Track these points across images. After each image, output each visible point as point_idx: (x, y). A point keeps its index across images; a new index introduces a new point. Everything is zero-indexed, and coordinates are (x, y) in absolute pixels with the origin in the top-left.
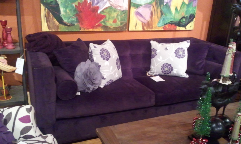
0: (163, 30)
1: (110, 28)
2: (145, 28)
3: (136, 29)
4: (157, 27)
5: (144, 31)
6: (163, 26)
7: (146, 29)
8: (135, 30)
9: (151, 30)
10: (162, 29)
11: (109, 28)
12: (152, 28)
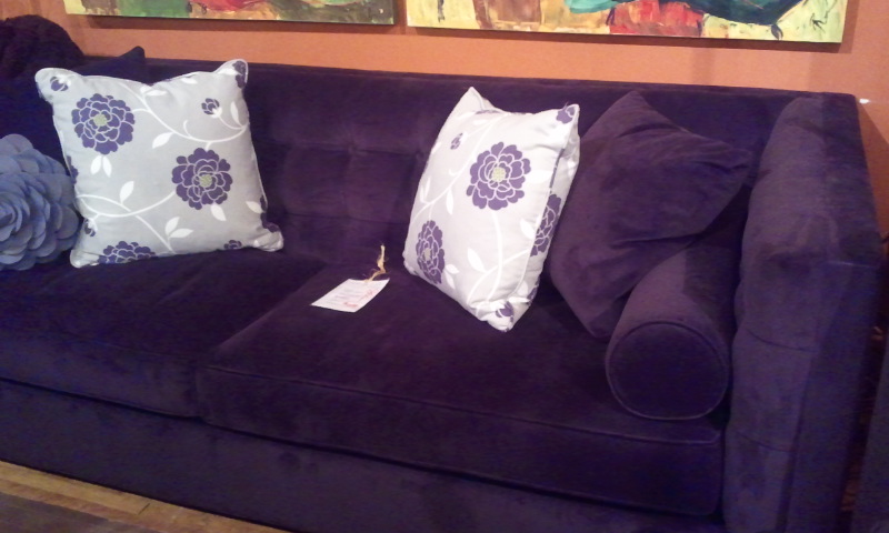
0: (605, 30)
1: (311, 10)
2: (493, 14)
3: (442, 18)
4: (567, 12)
5: (488, 33)
6: (607, 12)
7: (502, 25)
8: (436, 25)
9: (528, 30)
10: (599, 24)
11: (305, 8)
12: (536, 17)
